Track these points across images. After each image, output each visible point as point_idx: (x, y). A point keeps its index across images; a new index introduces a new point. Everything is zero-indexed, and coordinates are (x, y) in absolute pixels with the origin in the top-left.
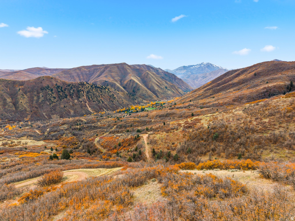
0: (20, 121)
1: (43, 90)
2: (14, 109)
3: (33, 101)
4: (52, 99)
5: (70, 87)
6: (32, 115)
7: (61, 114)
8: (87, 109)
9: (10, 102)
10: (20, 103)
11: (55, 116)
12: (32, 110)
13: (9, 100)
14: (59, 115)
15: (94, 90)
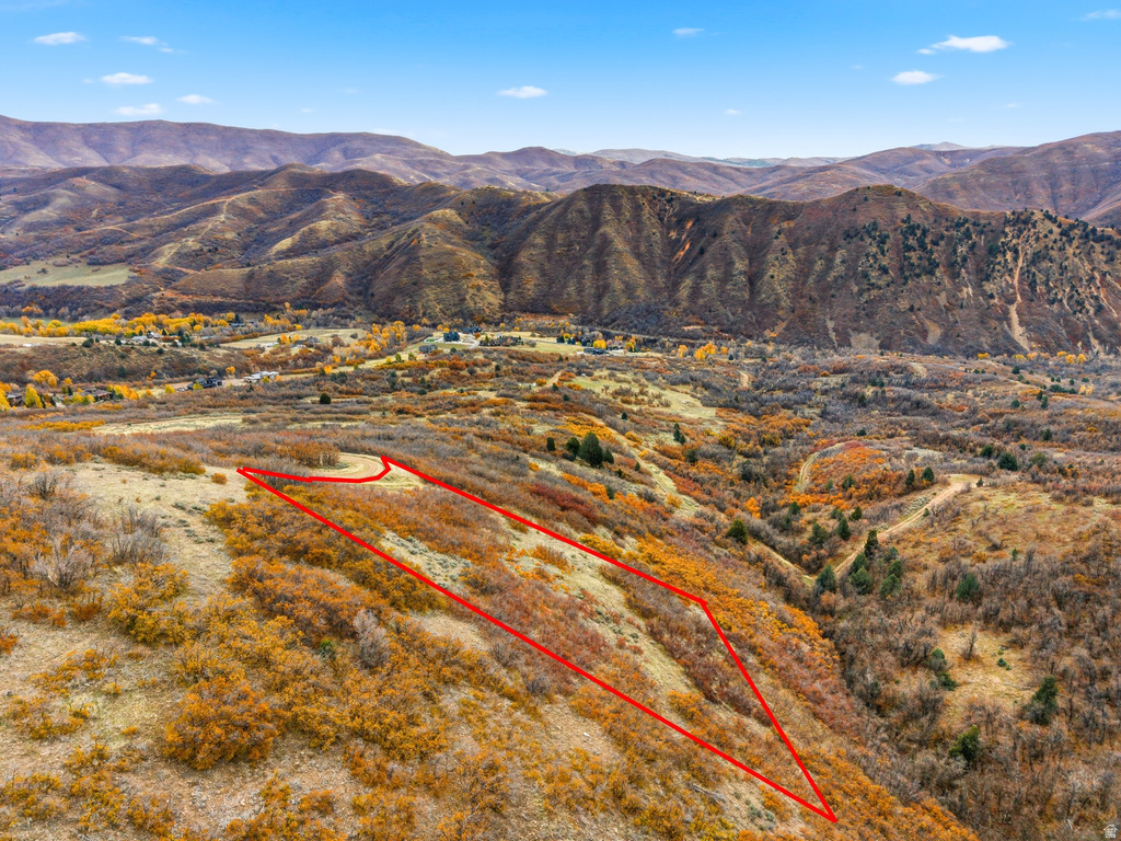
0: (750, 337)
1: (852, 238)
2: (747, 296)
3: (807, 276)
4: (874, 273)
5: (963, 229)
6: (791, 322)
7: (888, 334)
8: (1005, 332)
9: (741, 273)
10: (766, 278)
11: (864, 337)
12: (797, 305)
13: (740, 265)
14: (878, 338)
15: (1070, 251)
